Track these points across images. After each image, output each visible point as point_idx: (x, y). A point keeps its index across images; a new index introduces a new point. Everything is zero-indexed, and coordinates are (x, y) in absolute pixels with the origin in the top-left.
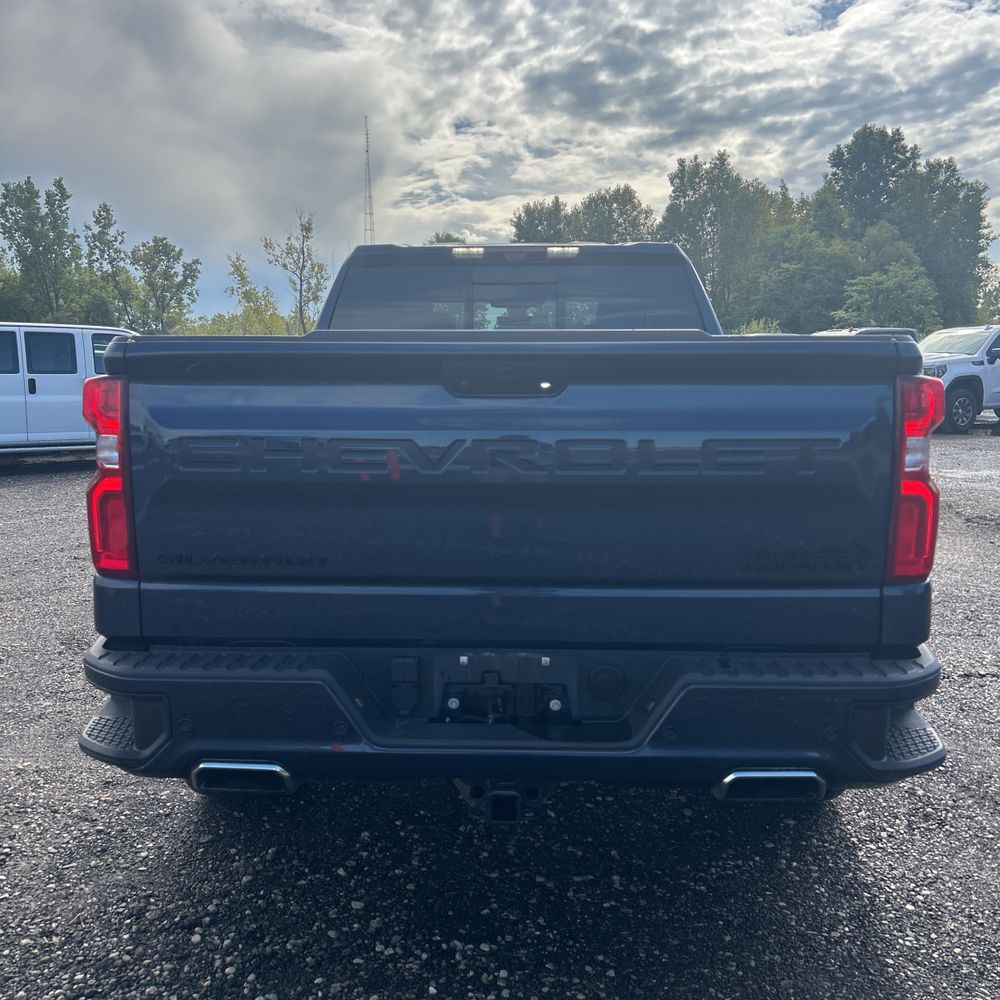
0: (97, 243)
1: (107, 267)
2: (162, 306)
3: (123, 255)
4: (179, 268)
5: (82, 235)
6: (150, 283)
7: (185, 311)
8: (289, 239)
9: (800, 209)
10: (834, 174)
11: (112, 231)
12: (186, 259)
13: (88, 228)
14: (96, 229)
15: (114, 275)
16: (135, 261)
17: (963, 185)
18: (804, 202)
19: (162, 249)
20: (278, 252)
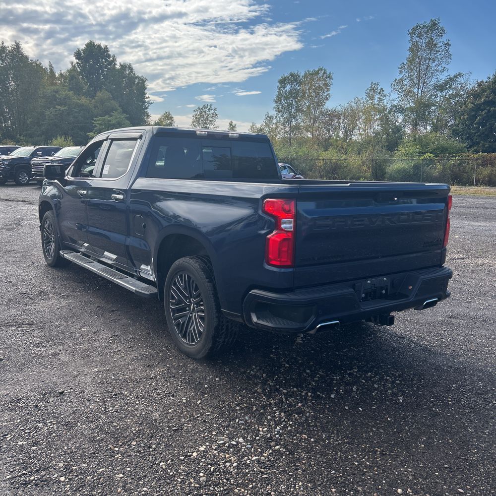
9: (59, 78)
10: (77, 63)
17: (137, 77)
18: (61, 74)
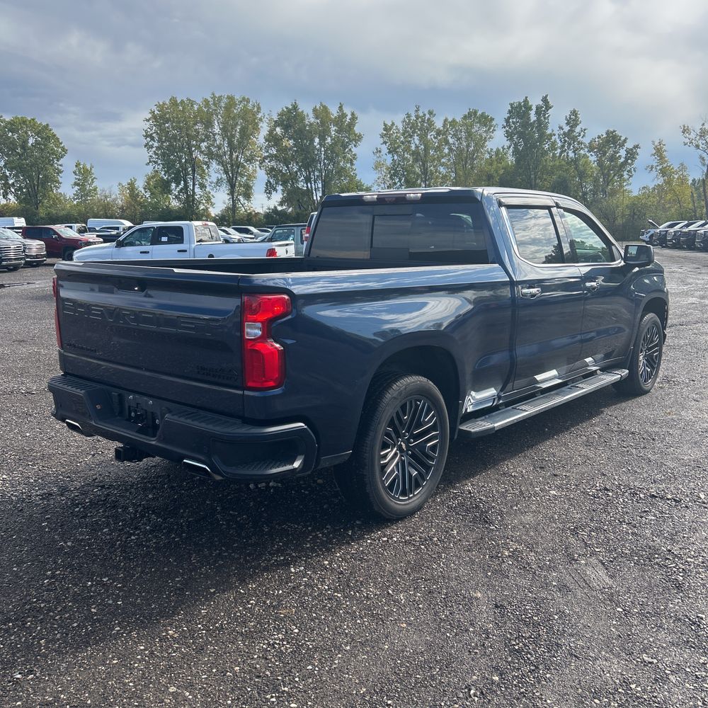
0: (566, 139)
1: (571, 155)
2: (608, 182)
3: (583, 146)
4: (623, 153)
5: (556, 132)
6: (600, 163)
7: (625, 184)
8: (703, 124)
11: (578, 129)
12: (629, 145)
13: (561, 128)
14: (567, 129)
15: (575, 161)
16: (591, 149)
19: (612, 139)
20: (693, 136)
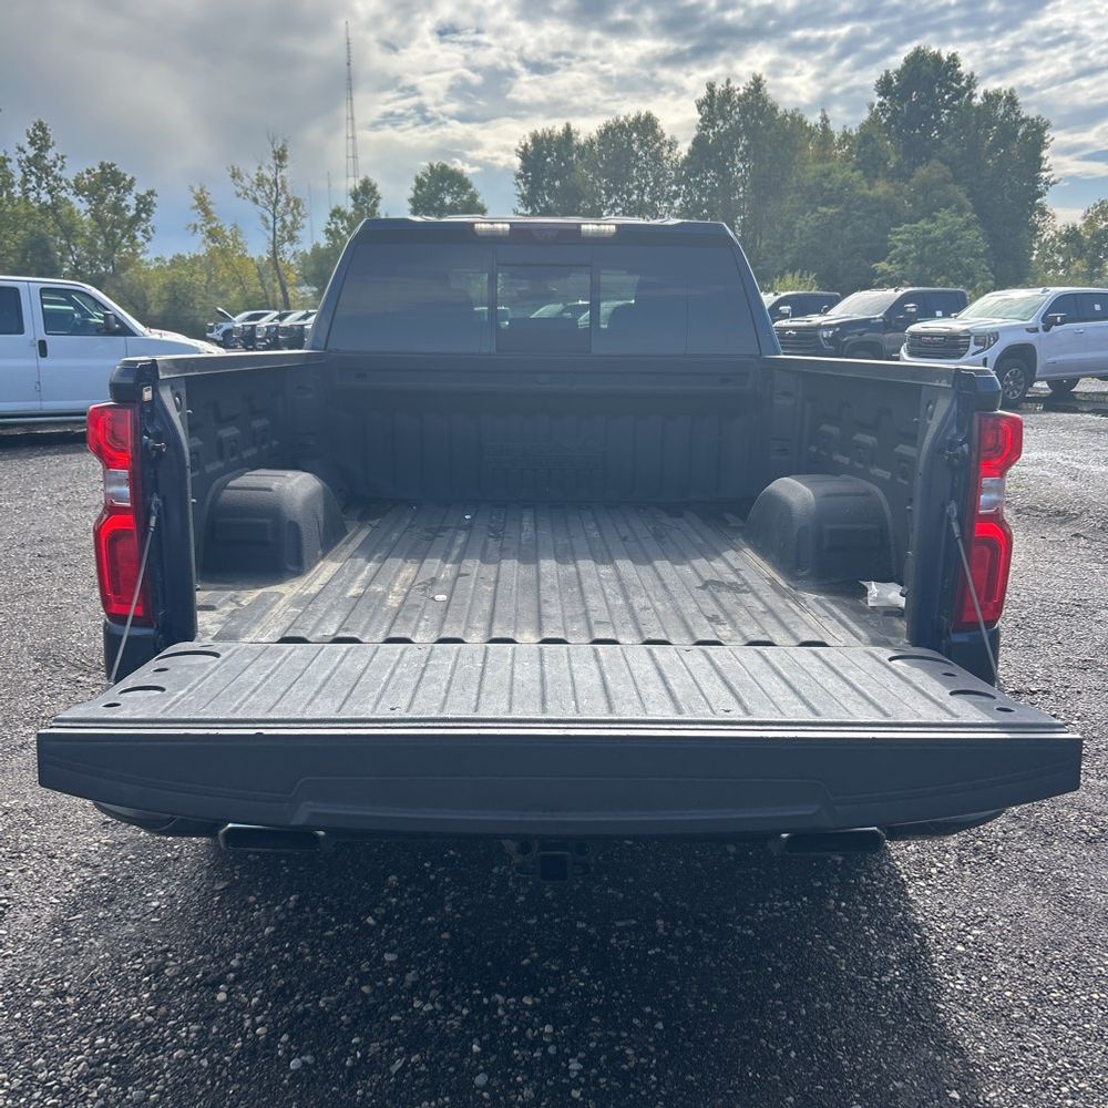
0: (33, 169)
1: (45, 198)
2: (113, 246)
3: (64, 184)
4: (130, 200)
5: (15, 158)
6: (96, 216)
7: (139, 251)
8: (260, 168)
9: (841, 143)
10: (881, 104)
11: (50, 155)
12: (140, 189)
13: (21, 150)
14: (31, 152)
15: (54, 208)
16: (79, 191)
17: (1023, 121)
18: (846, 136)
19: (110, 178)
20: (247, 183)
